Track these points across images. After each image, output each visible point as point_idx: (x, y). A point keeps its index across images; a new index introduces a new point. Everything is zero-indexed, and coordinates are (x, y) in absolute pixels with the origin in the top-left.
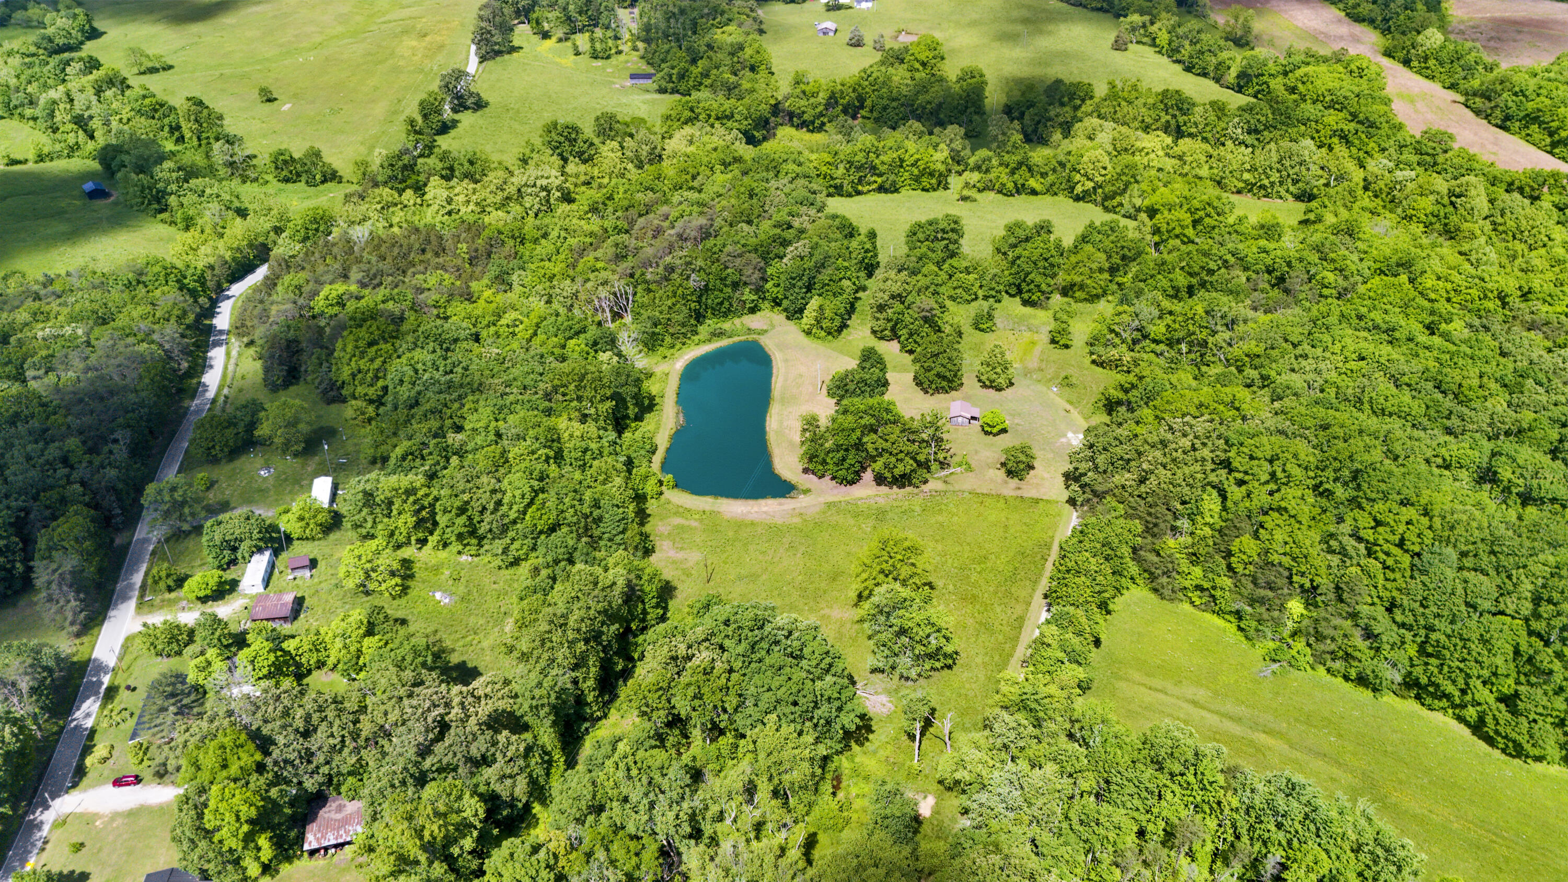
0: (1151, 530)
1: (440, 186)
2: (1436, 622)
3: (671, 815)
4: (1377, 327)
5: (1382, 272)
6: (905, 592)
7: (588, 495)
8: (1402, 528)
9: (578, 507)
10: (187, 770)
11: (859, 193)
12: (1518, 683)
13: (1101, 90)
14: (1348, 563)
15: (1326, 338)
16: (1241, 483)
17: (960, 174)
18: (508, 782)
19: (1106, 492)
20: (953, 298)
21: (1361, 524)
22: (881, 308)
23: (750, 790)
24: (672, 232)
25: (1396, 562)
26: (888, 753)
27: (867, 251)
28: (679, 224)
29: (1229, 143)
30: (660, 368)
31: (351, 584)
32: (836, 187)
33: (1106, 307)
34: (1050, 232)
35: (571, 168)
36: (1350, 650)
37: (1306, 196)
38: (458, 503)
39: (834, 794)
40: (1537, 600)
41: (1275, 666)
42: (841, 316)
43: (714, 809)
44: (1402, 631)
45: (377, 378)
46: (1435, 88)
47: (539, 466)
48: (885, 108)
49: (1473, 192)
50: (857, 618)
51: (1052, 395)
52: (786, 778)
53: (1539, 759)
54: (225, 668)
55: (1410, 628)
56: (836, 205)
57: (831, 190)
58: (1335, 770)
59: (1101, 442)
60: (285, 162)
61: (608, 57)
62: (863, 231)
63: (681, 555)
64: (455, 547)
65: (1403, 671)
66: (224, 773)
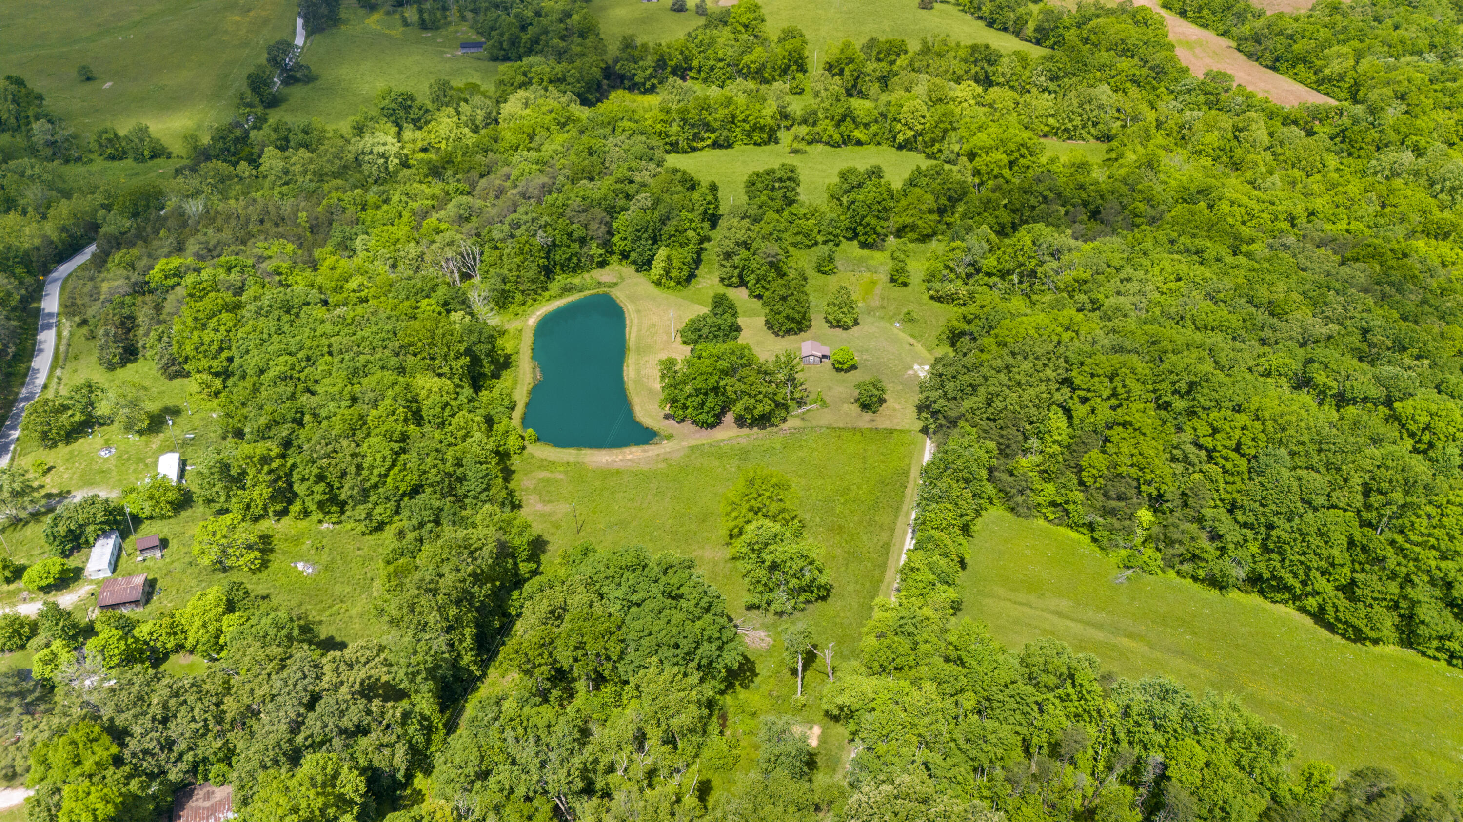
0: (1004, 451)
1: (275, 157)
2: (1276, 519)
3: (563, 773)
4: (1187, 250)
5: (1185, 201)
6: (776, 527)
7: (450, 454)
8: (1238, 433)
9: (441, 467)
10: (37, 771)
11: (694, 149)
12: (1353, 571)
13: (914, 46)
14: (1191, 470)
15: (1146, 262)
16: (1084, 400)
17: (788, 128)
18: (387, 752)
19: (959, 417)
20: (794, 245)
21: (1200, 432)
22: (728, 255)
23: (640, 739)
24: (515, 191)
25: (1235, 466)
26: (771, 686)
27: (709, 203)
28: (521, 184)
29: (1034, 90)
30: (512, 326)
31: (206, 561)
32: (671, 145)
33: (937, 246)
34: (880, 177)
35: (408, 134)
36: (1197, 552)
37: (1108, 138)
38: (315, 471)
39: (722, 733)
40: (1367, 492)
41: (1129, 572)
42: (689, 265)
43: (605, 760)
44: (1244, 531)
45: (221, 349)
46: (1209, 36)
47: (399, 428)
48: (712, 69)
49: (1254, 126)
50: (729, 556)
51: (896, 331)
52: (675, 722)
53: (1376, 642)
54: (73, 660)
55: (1251, 527)
56: (673, 160)
57: (668, 147)
58: (1193, 667)
59: (949, 371)
60: (110, 141)
61: (437, 28)
62: (705, 183)
63: (548, 508)
64: (317, 516)
65: (1247, 568)
66: (78, 770)
